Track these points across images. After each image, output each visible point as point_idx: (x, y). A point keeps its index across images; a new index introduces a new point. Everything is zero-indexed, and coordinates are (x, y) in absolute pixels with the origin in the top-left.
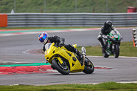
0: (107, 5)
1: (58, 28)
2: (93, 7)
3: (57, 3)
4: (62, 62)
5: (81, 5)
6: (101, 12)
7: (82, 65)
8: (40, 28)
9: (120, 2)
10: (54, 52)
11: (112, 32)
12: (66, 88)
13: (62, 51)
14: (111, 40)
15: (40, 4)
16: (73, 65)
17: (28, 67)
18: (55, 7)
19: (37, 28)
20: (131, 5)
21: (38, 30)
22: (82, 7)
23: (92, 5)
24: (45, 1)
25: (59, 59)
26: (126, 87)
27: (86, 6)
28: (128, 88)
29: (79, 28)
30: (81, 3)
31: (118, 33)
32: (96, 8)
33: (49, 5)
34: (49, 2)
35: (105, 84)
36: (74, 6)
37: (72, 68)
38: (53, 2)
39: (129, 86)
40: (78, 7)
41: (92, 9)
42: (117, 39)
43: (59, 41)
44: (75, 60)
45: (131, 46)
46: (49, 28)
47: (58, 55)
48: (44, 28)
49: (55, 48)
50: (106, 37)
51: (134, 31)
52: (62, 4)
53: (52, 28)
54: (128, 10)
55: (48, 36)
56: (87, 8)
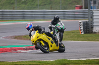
0: (61, 4)
1: (25, 20)
2: (50, 5)
3: (25, 3)
4: (43, 44)
5: (42, 4)
6: (56, 9)
7: (57, 46)
8: (12, 20)
9: (70, 2)
10: (38, 37)
11: (59, 23)
12: (31, 63)
13: (44, 37)
14: (58, 29)
15: (12, 4)
16: (51, 46)
17: (4, 48)
18: (23, 5)
19: (10, 20)
20: (78, 4)
21: (11, 22)
22: (43, 5)
23: (50, 4)
24: (16, 1)
25: (42, 42)
26: (74, 63)
27: (45, 5)
28: (76, 63)
29: (41, 20)
30: (42, 3)
31: (63, 24)
32: (53, 6)
33: (18, 4)
34: (19, 2)
35: (59, 60)
36: (37, 5)
37: (51, 49)
38: (22, 2)
39: (76, 62)
40: (40, 5)
41: (50, 7)
42: (62, 28)
43: (41, 30)
44: (52, 43)
45: (78, 33)
46: (19, 20)
47: (40, 40)
48: (15, 20)
49: (39, 35)
50: (54, 27)
51: (80, 23)
52: (28, 3)
53: (21, 21)
54: (76, 8)
55: (33, 26)
56: (46, 6)
